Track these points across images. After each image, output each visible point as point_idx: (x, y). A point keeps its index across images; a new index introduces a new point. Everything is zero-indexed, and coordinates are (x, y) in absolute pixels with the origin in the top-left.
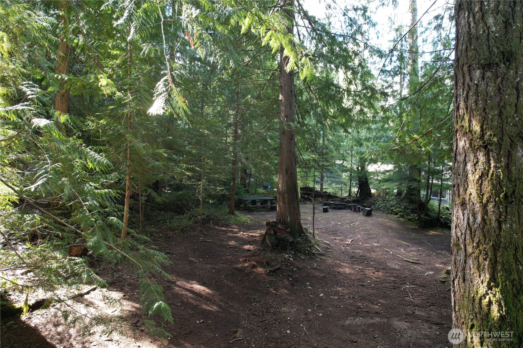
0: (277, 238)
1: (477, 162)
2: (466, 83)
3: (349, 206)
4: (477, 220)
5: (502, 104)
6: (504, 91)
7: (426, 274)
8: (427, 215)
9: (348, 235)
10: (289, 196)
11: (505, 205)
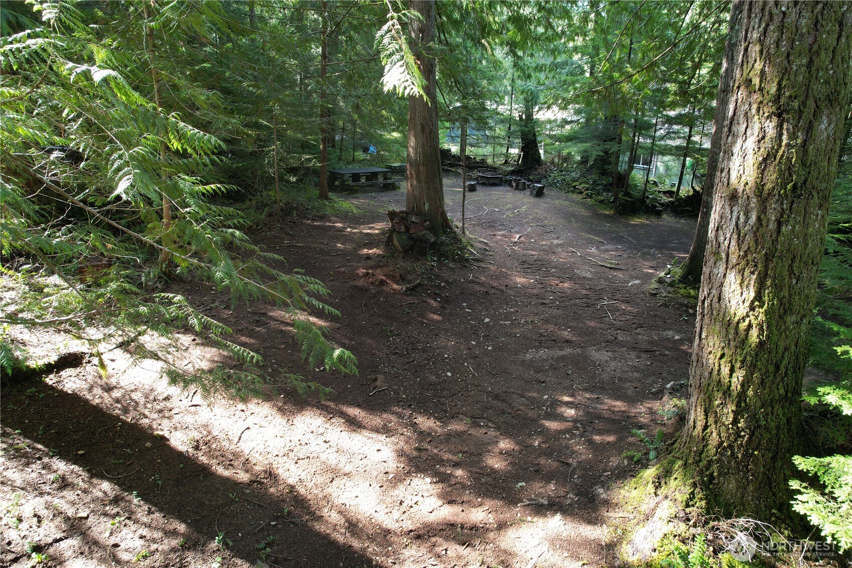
0: (410, 238)
1: (763, 138)
2: (767, 9)
3: (506, 181)
4: (750, 220)
5: (815, 48)
6: (822, 25)
7: (630, 284)
8: (627, 194)
9: (512, 228)
10: (427, 170)
11: (790, 200)
